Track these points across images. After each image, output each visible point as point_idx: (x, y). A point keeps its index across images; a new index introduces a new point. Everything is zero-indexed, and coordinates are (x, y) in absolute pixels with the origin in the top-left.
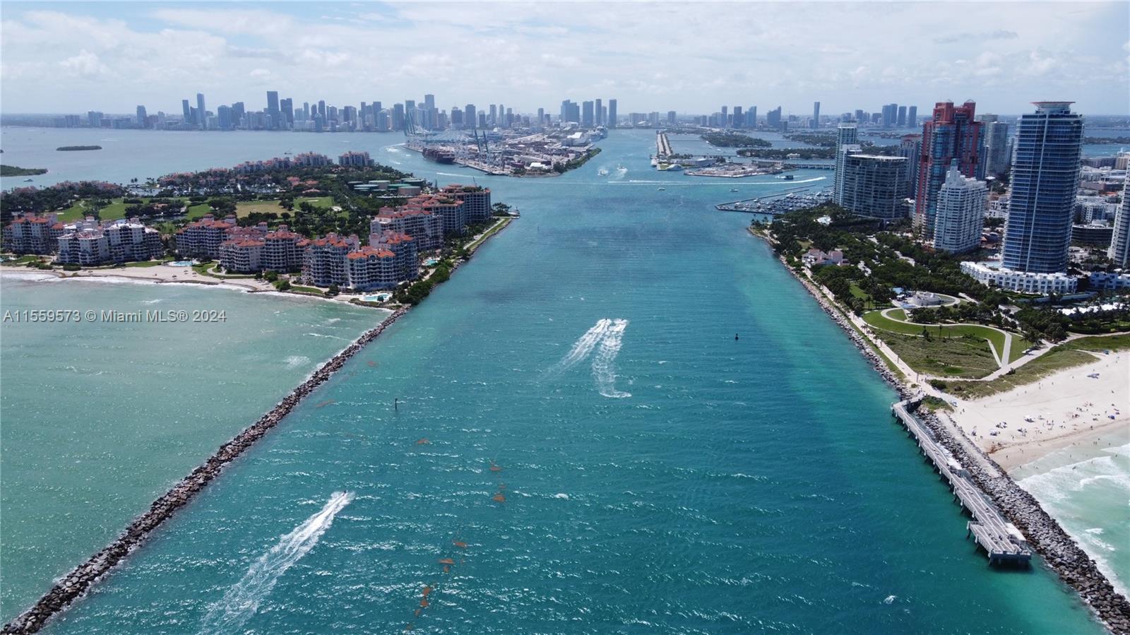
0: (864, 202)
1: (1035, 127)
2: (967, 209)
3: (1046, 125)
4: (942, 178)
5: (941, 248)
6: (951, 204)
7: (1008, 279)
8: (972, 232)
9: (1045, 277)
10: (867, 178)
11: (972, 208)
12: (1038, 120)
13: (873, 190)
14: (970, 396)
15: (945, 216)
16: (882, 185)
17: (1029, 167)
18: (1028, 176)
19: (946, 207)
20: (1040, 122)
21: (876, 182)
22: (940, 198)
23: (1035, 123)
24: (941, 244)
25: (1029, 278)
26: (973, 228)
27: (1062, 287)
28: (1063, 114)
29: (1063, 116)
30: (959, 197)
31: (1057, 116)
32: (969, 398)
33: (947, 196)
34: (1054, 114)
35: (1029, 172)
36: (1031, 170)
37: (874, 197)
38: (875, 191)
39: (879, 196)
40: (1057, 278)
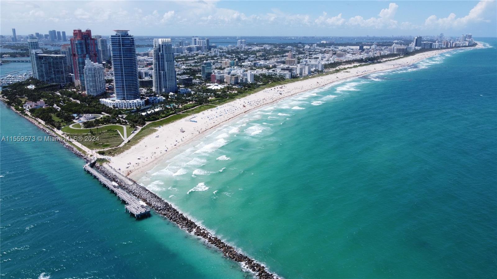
0: (50, 77)
1: (117, 41)
2: (97, 76)
3: (121, 40)
4: (84, 63)
5: (90, 94)
6: (90, 75)
7: (120, 104)
8: (101, 86)
9: (133, 101)
10: (48, 65)
11: (99, 76)
12: (117, 37)
13: (53, 71)
14: (115, 154)
15: (88, 80)
16: (57, 68)
17: (118, 57)
18: (119, 61)
19: (88, 76)
20: (118, 39)
21: (53, 67)
22: (85, 72)
23: (117, 39)
24: (90, 93)
25: (127, 103)
26: (101, 84)
27: (140, 104)
28: (126, 35)
29: (126, 36)
30: (93, 71)
31: (124, 36)
32: (115, 155)
33: (87, 71)
34: (123, 35)
35: (118, 59)
36: (119, 58)
37: (54, 74)
38: (54, 71)
39: (56, 73)
40: (138, 101)
